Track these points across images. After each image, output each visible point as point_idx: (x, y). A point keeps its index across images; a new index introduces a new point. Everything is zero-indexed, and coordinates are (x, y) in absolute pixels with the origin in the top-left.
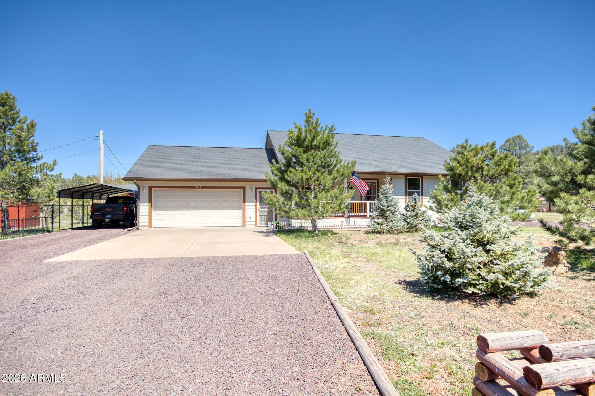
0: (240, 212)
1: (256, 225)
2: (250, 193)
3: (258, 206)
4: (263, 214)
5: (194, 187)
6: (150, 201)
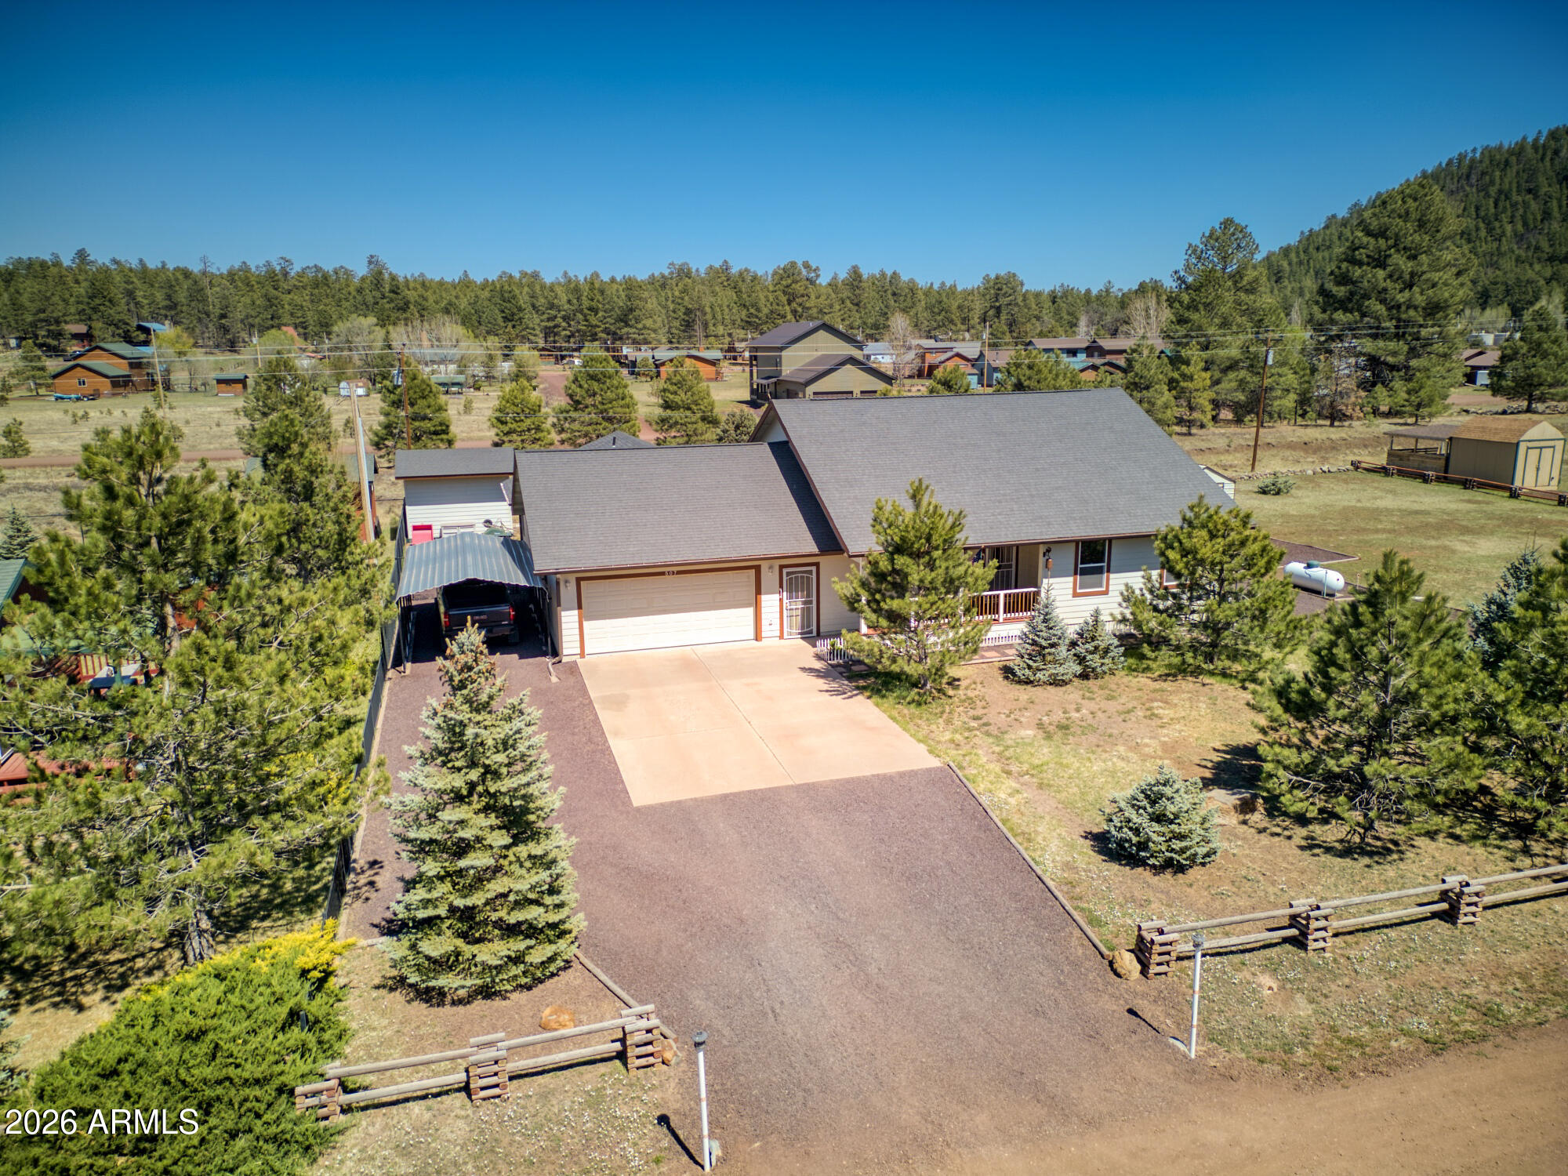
0: (750, 611)
1: (781, 637)
2: (769, 577)
3: (785, 601)
4: (794, 613)
5: (663, 574)
6: (580, 607)
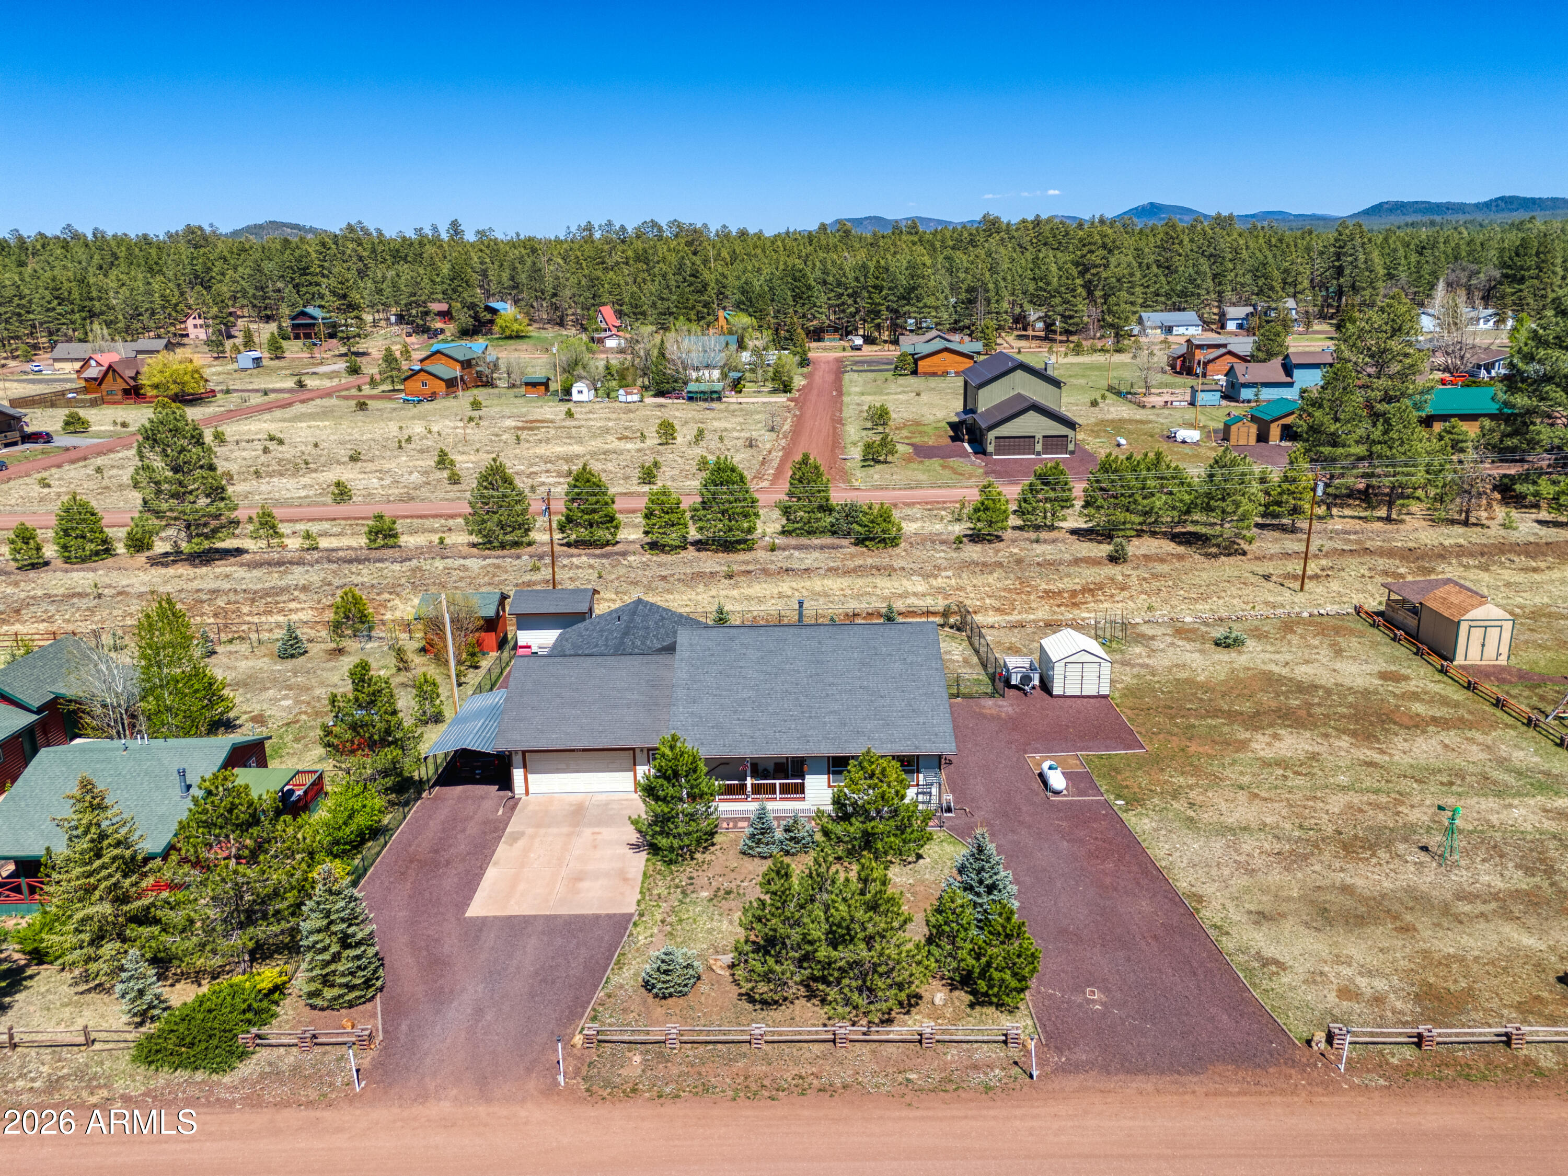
0: (631, 774)
2: (641, 756)
6: (524, 767)
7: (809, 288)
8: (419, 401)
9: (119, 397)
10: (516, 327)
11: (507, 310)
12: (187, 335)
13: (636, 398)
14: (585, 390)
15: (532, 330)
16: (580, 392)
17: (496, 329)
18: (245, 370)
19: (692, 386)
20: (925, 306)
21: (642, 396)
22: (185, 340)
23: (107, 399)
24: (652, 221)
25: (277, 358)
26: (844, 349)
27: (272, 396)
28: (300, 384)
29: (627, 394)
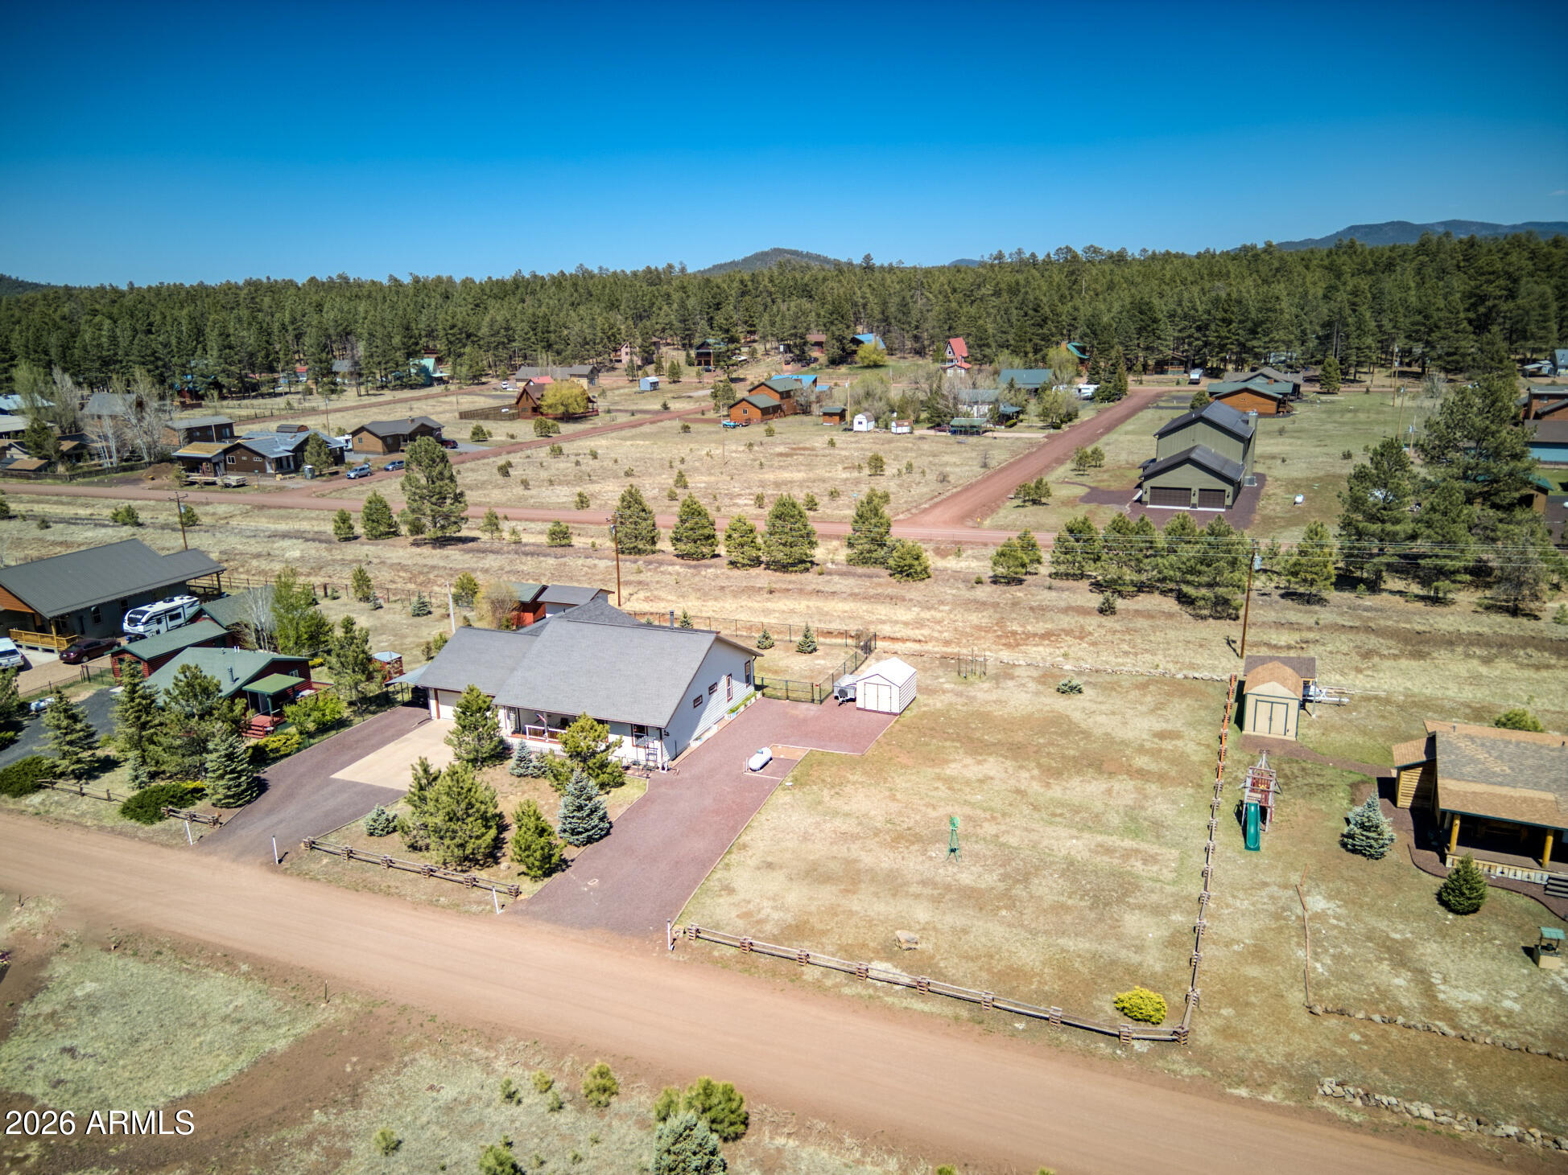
7: (1155, 321)
8: (734, 427)
9: (529, 413)
10: (874, 357)
11: (871, 341)
12: (620, 361)
13: (906, 429)
14: (865, 421)
15: (890, 361)
16: (860, 423)
17: (857, 358)
18: (643, 392)
19: (956, 422)
20: (1271, 340)
21: (912, 429)
22: (617, 365)
23: (522, 414)
24: (1067, 247)
25: (674, 382)
26: (1178, 383)
27: (638, 416)
28: (665, 407)
29: (898, 426)
